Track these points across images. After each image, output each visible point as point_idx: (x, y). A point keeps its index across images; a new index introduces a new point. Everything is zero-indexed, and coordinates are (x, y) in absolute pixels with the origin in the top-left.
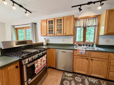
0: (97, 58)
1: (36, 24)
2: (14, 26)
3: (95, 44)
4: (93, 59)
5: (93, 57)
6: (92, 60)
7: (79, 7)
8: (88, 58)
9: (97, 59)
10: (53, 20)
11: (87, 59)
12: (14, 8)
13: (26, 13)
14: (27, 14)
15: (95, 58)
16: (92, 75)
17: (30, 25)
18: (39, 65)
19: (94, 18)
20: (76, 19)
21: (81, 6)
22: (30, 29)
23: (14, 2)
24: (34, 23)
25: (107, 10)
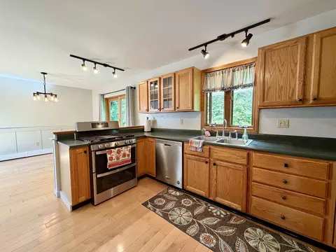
0: (227, 162)
1: (135, 88)
2: (103, 95)
3: (245, 131)
4: (218, 162)
5: (218, 160)
6: (214, 164)
7: (203, 48)
8: (208, 160)
9: (225, 164)
10: (158, 79)
11: (207, 163)
12: (96, 71)
13: (114, 73)
14: (115, 76)
15: (222, 161)
16: (218, 200)
17: (124, 92)
18: (114, 157)
19: (247, 67)
20: (206, 73)
21: (206, 46)
22: (124, 101)
23: (95, 63)
24: (132, 88)
25: (259, 49)
